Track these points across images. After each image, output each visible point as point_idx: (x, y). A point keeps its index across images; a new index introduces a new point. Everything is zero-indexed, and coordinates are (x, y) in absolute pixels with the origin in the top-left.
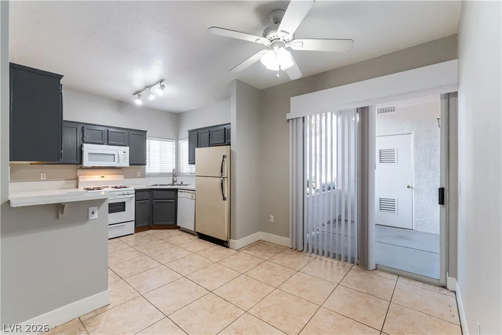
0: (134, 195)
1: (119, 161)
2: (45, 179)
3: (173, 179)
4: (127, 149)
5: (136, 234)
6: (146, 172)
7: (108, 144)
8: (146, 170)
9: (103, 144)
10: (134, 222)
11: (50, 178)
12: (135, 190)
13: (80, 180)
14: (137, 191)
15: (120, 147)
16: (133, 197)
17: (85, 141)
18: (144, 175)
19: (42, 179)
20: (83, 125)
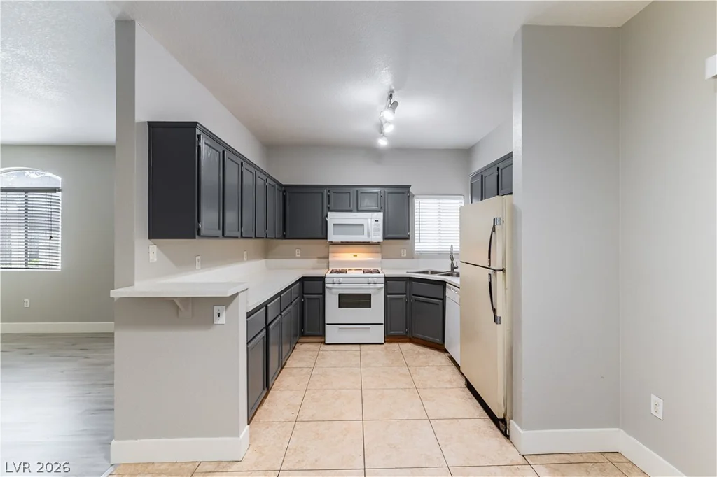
0: (383, 286)
1: (369, 235)
2: (299, 256)
3: (452, 264)
4: (380, 216)
5: (386, 344)
6: (416, 250)
7: (358, 211)
8: (416, 247)
9: (351, 211)
10: (383, 325)
11: (304, 256)
12: (385, 278)
13: (330, 259)
14: (387, 279)
15: (370, 214)
16: (382, 288)
17: (331, 209)
18: (411, 255)
19: (297, 256)
20: (328, 189)
